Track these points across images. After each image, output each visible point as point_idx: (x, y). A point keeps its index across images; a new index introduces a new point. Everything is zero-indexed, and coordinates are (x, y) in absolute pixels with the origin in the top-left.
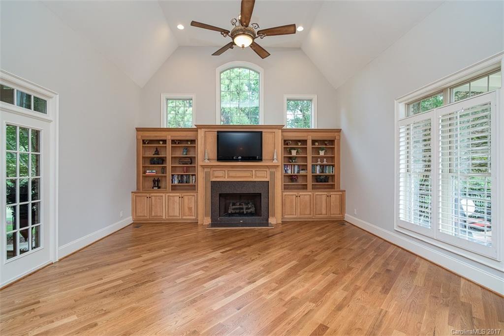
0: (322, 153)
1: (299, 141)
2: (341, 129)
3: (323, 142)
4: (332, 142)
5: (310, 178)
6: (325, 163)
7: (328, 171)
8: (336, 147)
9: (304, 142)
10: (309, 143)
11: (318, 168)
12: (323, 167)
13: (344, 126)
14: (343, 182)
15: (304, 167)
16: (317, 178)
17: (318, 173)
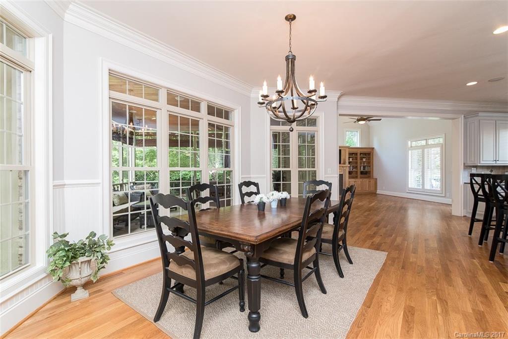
0: (364, 160)
1: (354, 153)
2: (373, 148)
3: (365, 154)
4: (369, 154)
5: (359, 173)
6: (365, 165)
7: (366, 169)
8: (371, 156)
9: (356, 154)
10: (359, 154)
11: (362, 167)
12: (364, 167)
13: (375, 145)
14: (376, 174)
15: (356, 167)
16: (362, 173)
17: (362, 170)
